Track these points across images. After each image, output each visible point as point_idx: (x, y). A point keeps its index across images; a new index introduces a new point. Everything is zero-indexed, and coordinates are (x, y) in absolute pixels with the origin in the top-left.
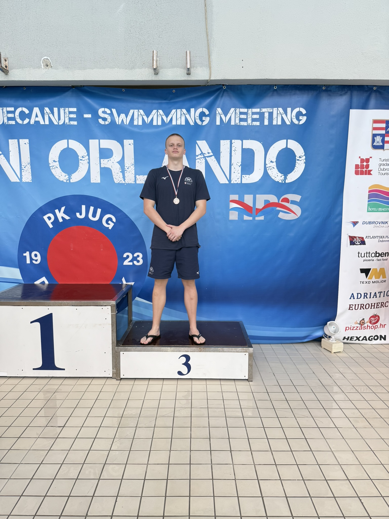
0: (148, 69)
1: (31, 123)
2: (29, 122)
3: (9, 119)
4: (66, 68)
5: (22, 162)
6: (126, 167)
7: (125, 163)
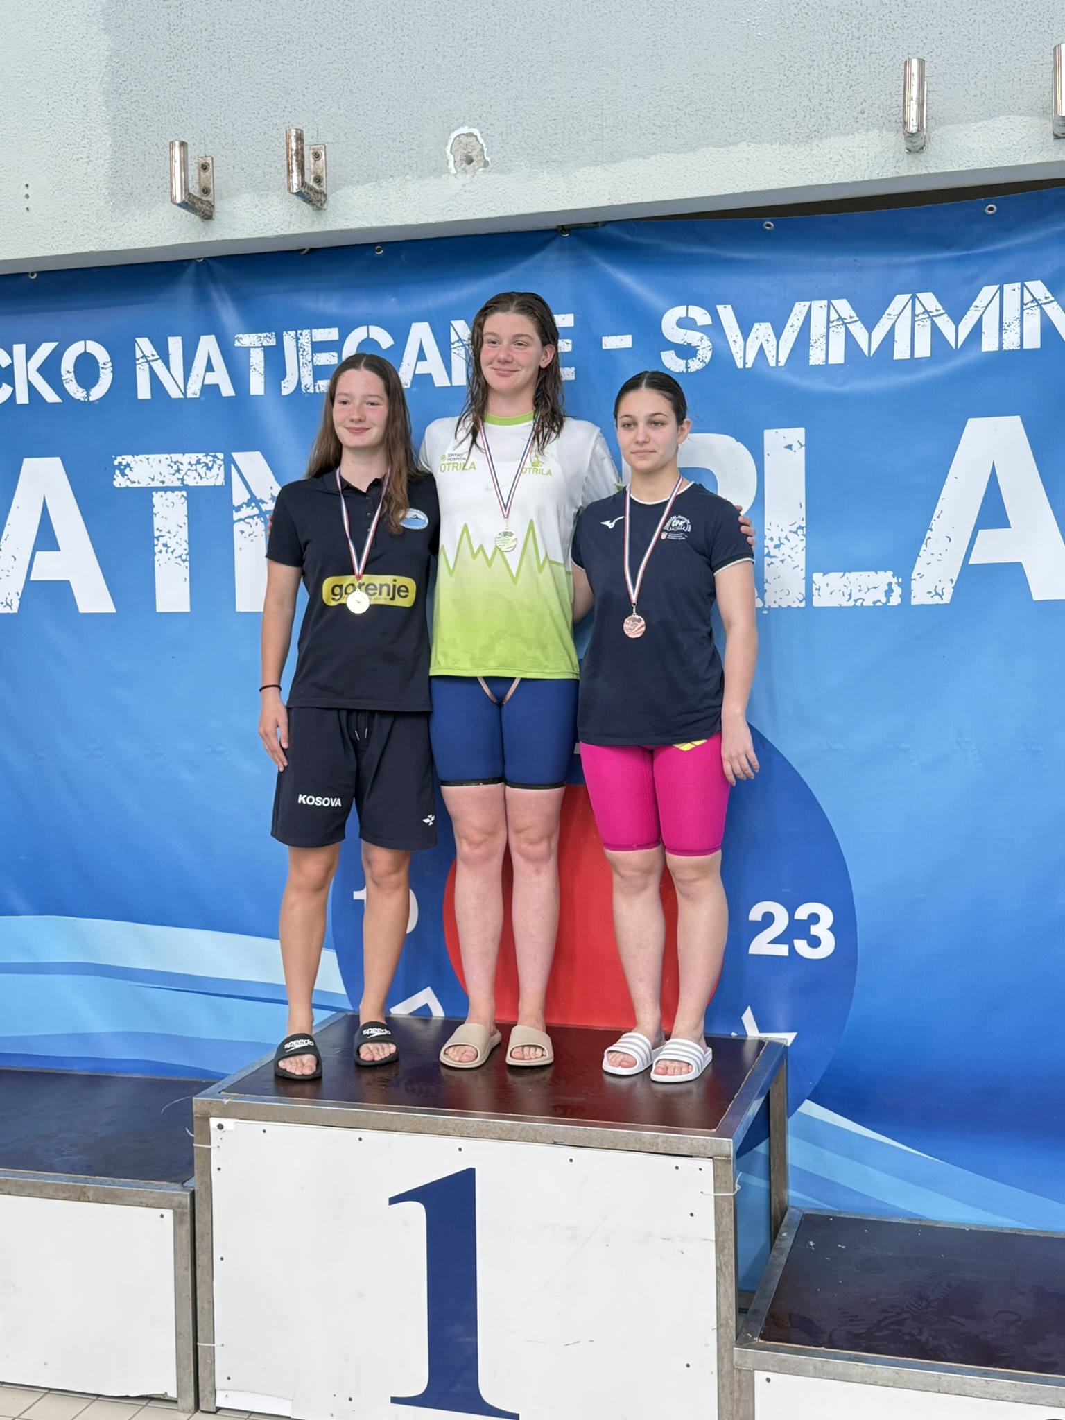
0: (881, 132)
3: (320, 373)
4: (541, 163)
6: (772, 539)
7: (767, 525)
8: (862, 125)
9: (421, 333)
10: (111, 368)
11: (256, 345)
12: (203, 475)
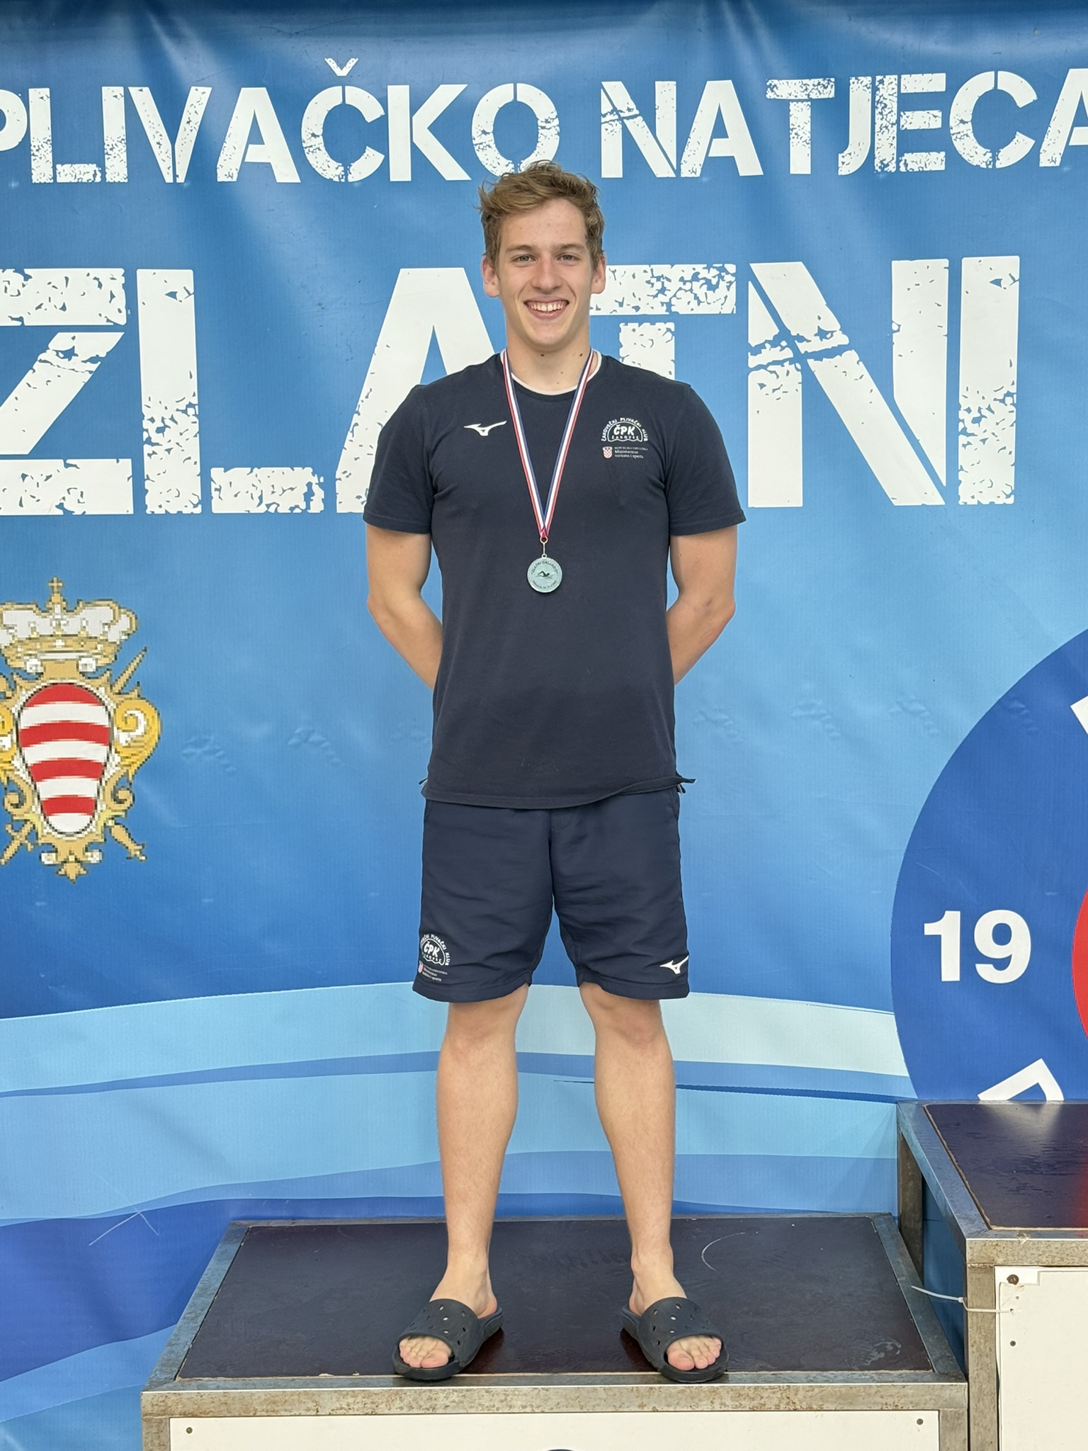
1: (1044, 162)
2: (1035, 153)
3: (909, 141)
5: (962, 391)
10: (558, 128)
11: (799, 97)
12: (702, 298)
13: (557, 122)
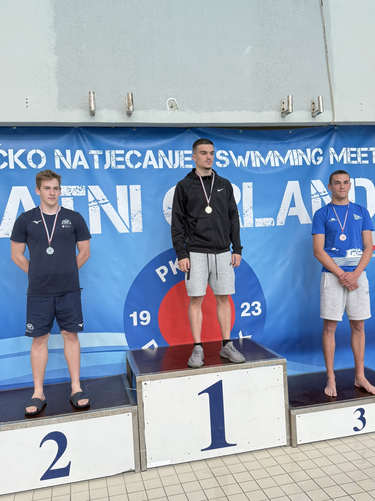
0: (275, 111)
1: (144, 167)
2: (142, 166)
3: (118, 163)
5: (131, 211)
6: (245, 210)
7: (243, 207)
8: (271, 109)
9: (150, 153)
10: (46, 159)
11: (96, 154)
12: (78, 192)
13: (45, 157)
